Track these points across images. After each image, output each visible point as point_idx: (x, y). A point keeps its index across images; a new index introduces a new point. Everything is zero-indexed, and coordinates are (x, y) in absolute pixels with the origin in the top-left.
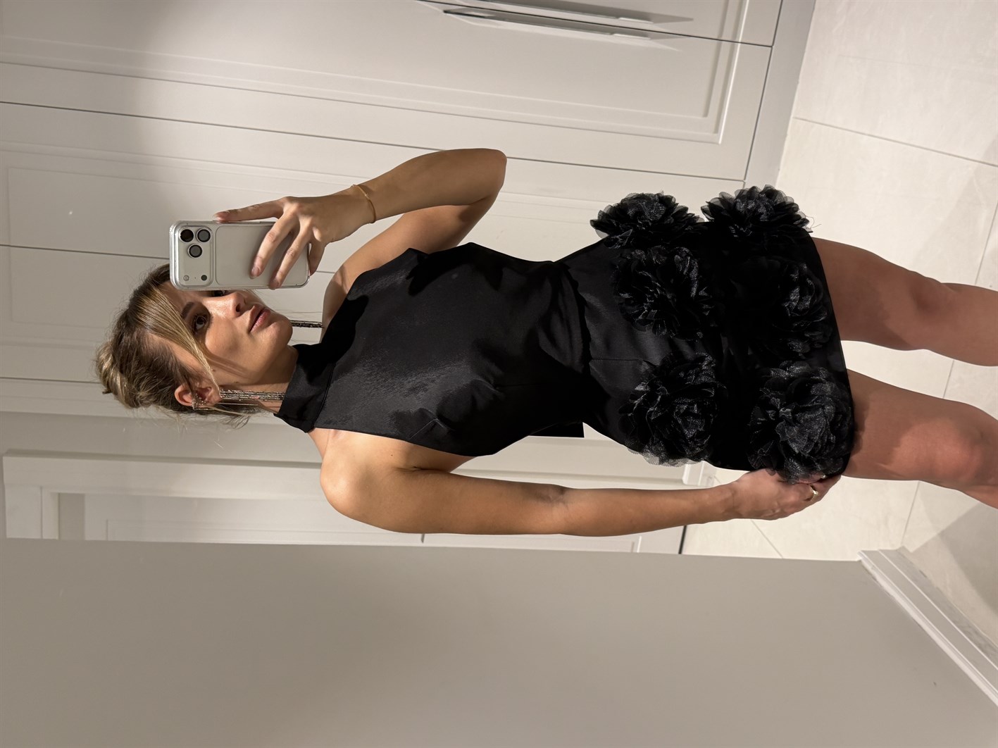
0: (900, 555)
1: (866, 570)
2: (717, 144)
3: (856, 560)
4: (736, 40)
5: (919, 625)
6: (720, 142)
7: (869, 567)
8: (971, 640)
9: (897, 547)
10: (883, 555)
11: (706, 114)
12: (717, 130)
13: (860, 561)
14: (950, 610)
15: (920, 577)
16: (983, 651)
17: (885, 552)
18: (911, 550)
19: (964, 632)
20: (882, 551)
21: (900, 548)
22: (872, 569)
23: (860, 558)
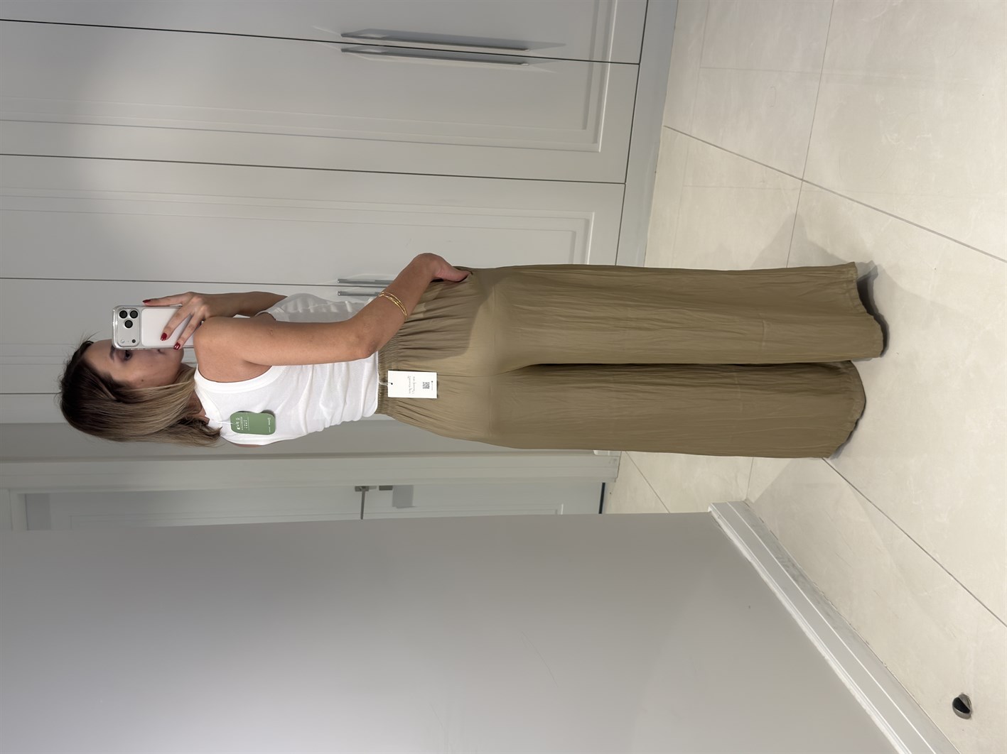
0: (745, 506)
1: (714, 519)
2: (597, 152)
3: (709, 511)
4: (606, 61)
5: (750, 563)
6: (599, 151)
7: (716, 516)
8: (787, 571)
9: (745, 498)
10: (730, 506)
11: (585, 127)
12: (595, 141)
13: (710, 512)
14: (777, 550)
15: (758, 525)
16: (795, 580)
17: (734, 504)
18: (753, 501)
19: (783, 566)
20: (730, 503)
21: (746, 500)
23: (710, 509)
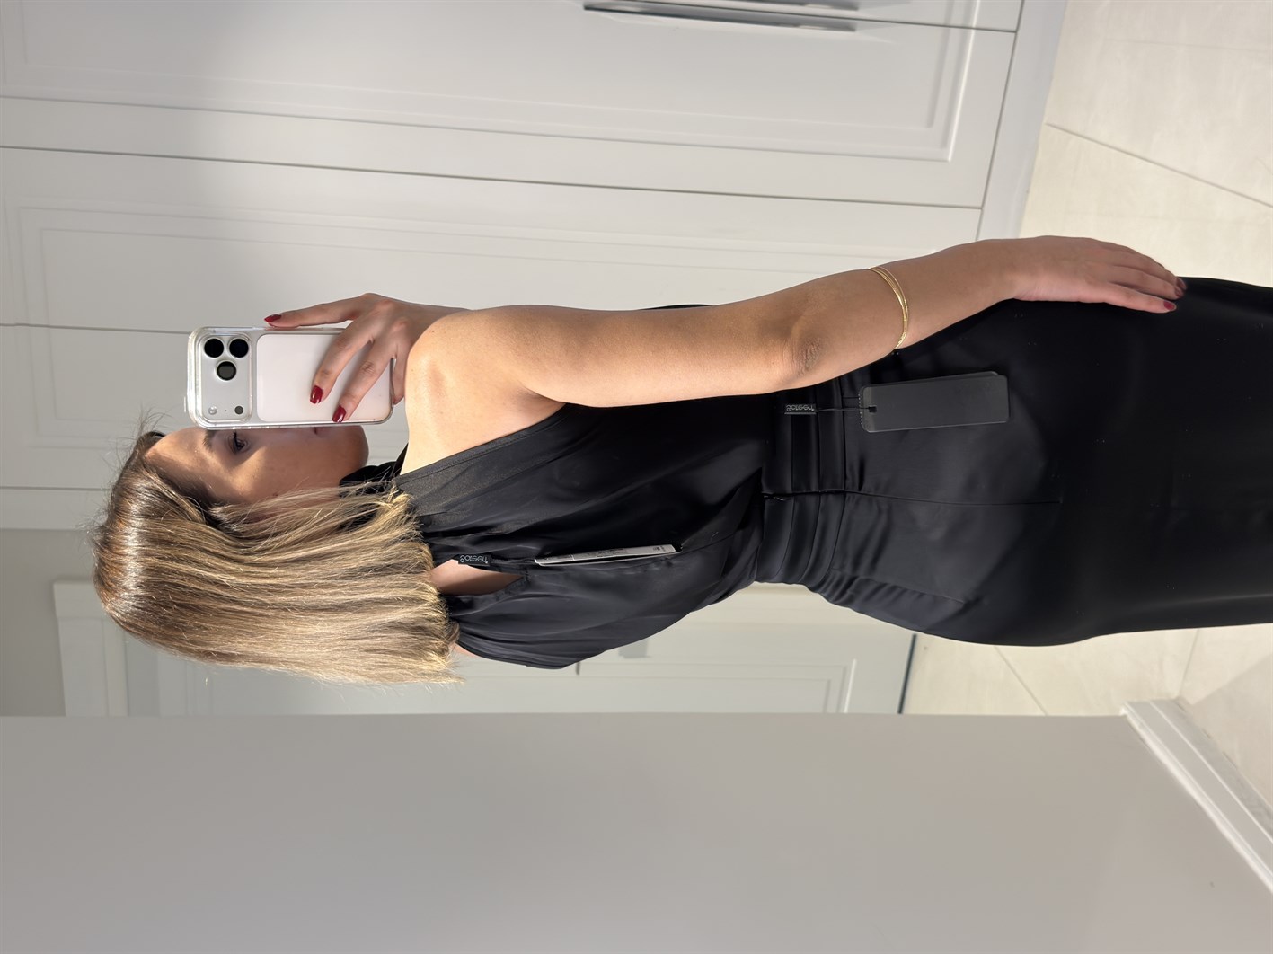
0: (1177, 707)
1: (1133, 728)
2: (946, 161)
3: (1121, 713)
4: (969, 25)
5: (1200, 807)
6: (950, 158)
7: (1136, 725)
9: (1175, 694)
10: (1155, 707)
11: (930, 123)
12: (945, 143)
13: (1125, 716)
14: (1240, 786)
15: (1202, 740)
17: (1159, 703)
18: (1193, 701)
19: (1253, 813)
20: (1155, 701)
21: (1179, 698)
22: (1142, 725)
23: (1123, 712)
